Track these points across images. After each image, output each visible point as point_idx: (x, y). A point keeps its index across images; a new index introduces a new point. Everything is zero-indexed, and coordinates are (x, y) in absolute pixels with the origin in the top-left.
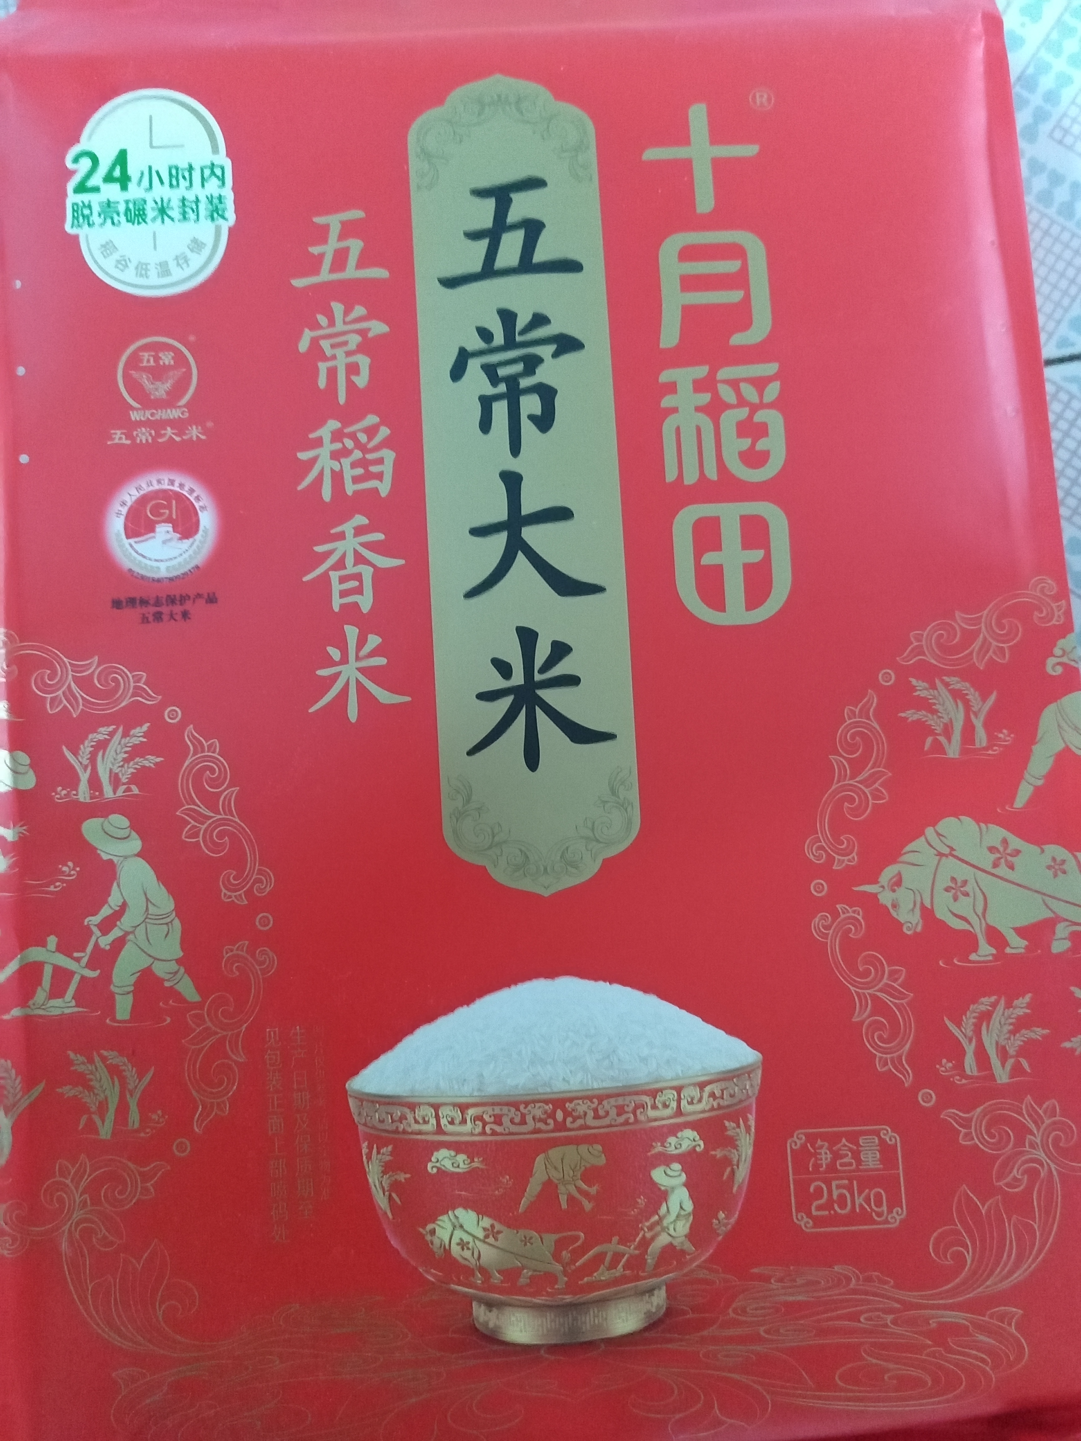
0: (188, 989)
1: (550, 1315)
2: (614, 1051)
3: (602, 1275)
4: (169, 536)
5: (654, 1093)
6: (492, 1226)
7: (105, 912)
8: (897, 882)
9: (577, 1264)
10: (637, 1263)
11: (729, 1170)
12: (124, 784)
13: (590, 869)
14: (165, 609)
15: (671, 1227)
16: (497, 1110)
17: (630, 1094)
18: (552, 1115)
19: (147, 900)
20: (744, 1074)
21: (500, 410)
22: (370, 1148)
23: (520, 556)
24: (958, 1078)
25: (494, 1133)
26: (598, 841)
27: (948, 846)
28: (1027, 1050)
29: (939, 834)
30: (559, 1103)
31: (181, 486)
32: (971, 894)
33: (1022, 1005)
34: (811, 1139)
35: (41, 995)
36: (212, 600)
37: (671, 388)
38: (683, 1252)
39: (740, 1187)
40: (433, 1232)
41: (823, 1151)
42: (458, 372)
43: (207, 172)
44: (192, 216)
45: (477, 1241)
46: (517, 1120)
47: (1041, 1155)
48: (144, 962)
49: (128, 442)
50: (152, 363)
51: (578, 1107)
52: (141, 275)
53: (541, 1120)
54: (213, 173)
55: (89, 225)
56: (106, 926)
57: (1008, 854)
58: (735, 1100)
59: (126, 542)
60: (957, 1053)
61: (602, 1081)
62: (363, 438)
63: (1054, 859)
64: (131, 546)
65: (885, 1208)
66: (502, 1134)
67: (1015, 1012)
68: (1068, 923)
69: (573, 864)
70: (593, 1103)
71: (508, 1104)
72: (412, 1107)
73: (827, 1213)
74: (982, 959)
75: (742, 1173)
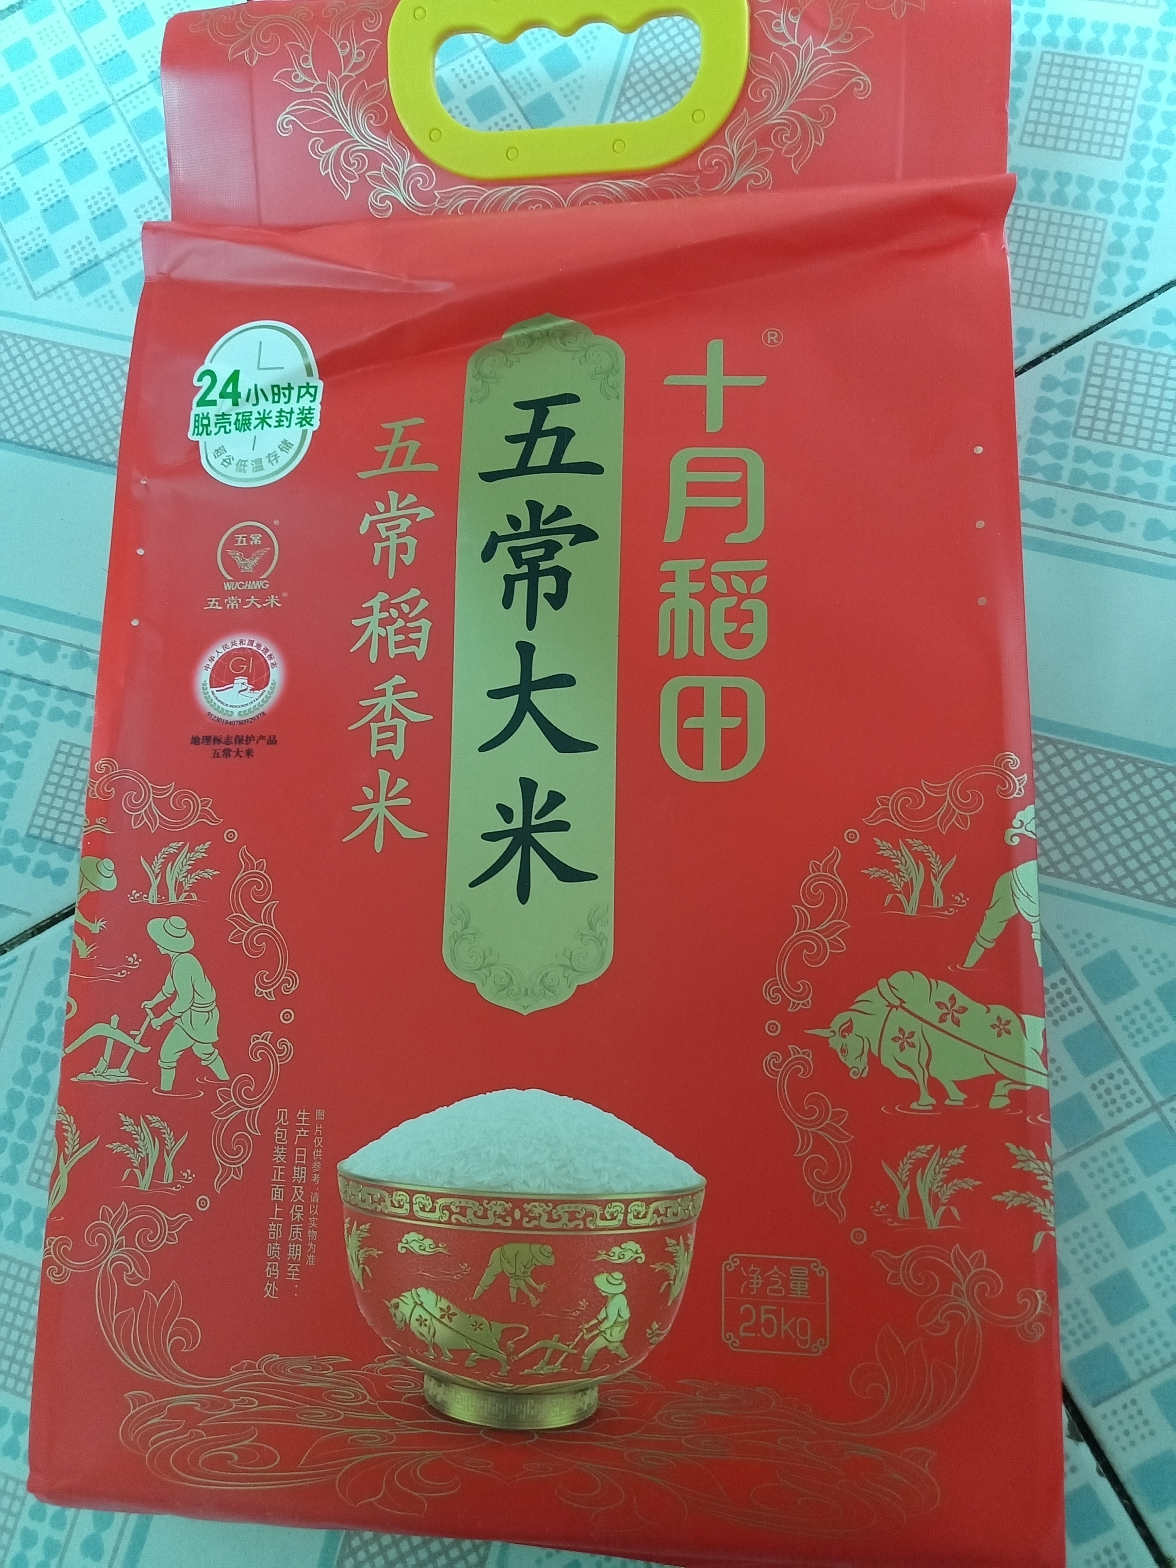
0: (220, 1070)
1: (492, 1399)
2: (571, 1161)
3: (541, 1368)
4: (244, 687)
5: (604, 1204)
6: (449, 1307)
7: (159, 998)
8: (848, 1029)
9: (520, 1355)
10: (574, 1361)
11: (666, 1283)
12: (186, 891)
13: (565, 994)
14: (233, 747)
15: (608, 1332)
16: (463, 1203)
17: (582, 1202)
18: (511, 1213)
19: (194, 990)
20: (687, 1195)
21: (521, 587)
22: (351, 1223)
23: (528, 717)
24: (890, 1220)
25: (459, 1223)
26: (575, 970)
27: (899, 999)
28: (958, 1198)
29: (890, 986)
30: (518, 1202)
31: (258, 645)
32: (918, 1046)
33: (956, 1156)
34: (745, 1262)
35: (102, 1064)
36: (272, 741)
37: (671, 576)
38: (618, 1357)
39: (674, 1301)
40: (397, 1306)
41: (755, 1276)
42: (488, 554)
43: (303, 391)
44: (286, 423)
45: (434, 1320)
46: (480, 1213)
47: (965, 1302)
48: (187, 1043)
49: (221, 608)
50: (245, 544)
51: (535, 1209)
52: (240, 471)
53: (500, 1217)
54: (308, 392)
55: (208, 434)
56: (159, 1010)
57: (955, 1011)
58: (677, 1219)
59: (210, 690)
60: (892, 1197)
61: (559, 1187)
62: (406, 608)
63: (999, 1018)
64: (213, 693)
65: (809, 1337)
66: (465, 1225)
67: (950, 1161)
68: (1007, 1081)
69: (551, 989)
70: (548, 1206)
71: (472, 1198)
72: (391, 1191)
73: (753, 1335)
74: (921, 1108)
75: (678, 1289)
